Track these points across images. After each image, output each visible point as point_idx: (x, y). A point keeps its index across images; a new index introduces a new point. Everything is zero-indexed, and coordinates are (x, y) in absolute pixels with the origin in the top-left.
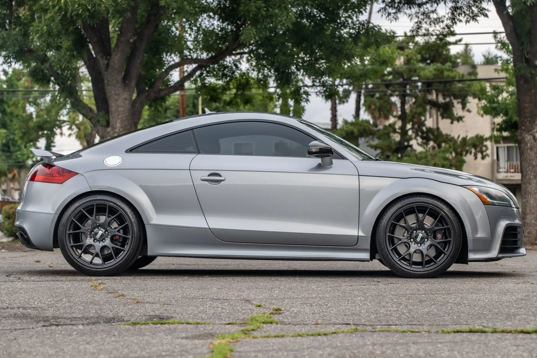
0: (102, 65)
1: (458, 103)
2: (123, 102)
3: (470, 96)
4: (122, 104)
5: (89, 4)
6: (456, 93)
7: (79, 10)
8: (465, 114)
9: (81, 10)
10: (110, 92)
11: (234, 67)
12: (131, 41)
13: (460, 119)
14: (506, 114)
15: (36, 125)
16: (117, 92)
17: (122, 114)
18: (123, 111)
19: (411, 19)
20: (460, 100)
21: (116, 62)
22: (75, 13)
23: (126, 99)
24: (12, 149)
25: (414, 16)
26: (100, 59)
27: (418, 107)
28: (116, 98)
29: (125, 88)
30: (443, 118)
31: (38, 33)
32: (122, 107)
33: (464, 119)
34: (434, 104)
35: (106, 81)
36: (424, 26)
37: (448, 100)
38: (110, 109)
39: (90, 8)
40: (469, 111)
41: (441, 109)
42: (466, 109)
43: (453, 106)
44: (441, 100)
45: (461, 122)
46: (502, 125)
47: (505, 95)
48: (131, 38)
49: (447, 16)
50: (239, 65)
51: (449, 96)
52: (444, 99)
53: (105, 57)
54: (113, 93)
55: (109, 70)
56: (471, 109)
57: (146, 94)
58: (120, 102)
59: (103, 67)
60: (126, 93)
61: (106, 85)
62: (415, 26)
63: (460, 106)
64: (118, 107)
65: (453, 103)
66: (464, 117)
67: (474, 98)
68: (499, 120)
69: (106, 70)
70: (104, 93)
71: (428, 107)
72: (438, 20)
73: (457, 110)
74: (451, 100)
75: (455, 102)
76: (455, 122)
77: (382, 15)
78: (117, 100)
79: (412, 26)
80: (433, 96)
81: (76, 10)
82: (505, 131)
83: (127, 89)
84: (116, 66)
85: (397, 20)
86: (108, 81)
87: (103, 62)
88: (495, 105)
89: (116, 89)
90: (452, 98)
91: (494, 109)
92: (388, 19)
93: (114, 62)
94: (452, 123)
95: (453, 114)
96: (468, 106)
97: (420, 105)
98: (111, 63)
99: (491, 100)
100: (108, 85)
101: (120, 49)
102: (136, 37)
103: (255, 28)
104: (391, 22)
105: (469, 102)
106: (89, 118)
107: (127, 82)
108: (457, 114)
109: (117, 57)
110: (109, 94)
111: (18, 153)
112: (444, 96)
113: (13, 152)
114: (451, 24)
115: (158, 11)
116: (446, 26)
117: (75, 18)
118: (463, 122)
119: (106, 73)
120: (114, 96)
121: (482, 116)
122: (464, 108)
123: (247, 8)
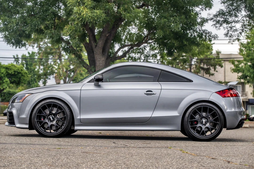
0: (93, 45)
1: (213, 68)
2: (102, 62)
3: (217, 65)
4: (102, 63)
5: (96, 17)
6: (212, 64)
7: (91, 20)
8: (215, 72)
9: (92, 20)
10: (96, 57)
11: (144, 49)
12: (107, 35)
13: (213, 75)
14: (243, 72)
15: (44, 73)
16: (100, 57)
17: (102, 67)
18: (102, 65)
19: (224, 30)
20: (213, 67)
21: (100, 44)
22: (90, 21)
23: (103, 60)
24: (31, 83)
25: (226, 28)
26: (93, 43)
27: (197, 69)
28: (99, 60)
29: (103, 55)
30: (206, 74)
31: (71, 30)
32: (102, 64)
33: (214, 75)
34: (203, 69)
35: (95, 53)
36: (230, 32)
37: (209, 67)
38: (96, 65)
39: (96, 19)
40: (217, 71)
41: (205, 71)
42: (216, 70)
43: (210, 69)
44: (205, 67)
45: (213, 76)
46: (241, 77)
47: (242, 64)
48: (107, 34)
49: (240, 29)
50: (146, 48)
51: (209, 65)
52: (207, 66)
53: (95, 42)
54: (98, 58)
55: (97, 48)
56: (218, 71)
57: (110, 59)
58: (101, 62)
59: (94, 46)
60: (103, 58)
61: (95, 55)
62: (227, 32)
63: (213, 69)
64: (100, 64)
65: (210, 68)
66: (214, 74)
67: (219, 66)
68: (240, 74)
69: (95, 48)
70: (94, 58)
71: (201, 69)
72: (236, 30)
73: (212, 71)
74: (210, 67)
75: (211, 68)
76: (211, 76)
77: (213, 27)
78: (99, 61)
79: (225, 32)
80: (202, 66)
81: (89, 20)
82: (242, 79)
83: (104, 56)
84: (100, 46)
85: (220, 30)
86: (96, 52)
87: (94, 44)
88: (239, 68)
89: (99, 56)
90: (210, 66)
91: (238, 70)
92: (216, 29)
93: (99, 44)
94: (210, 76)
95: (210, 72)
96: (217, 69)
97: (198, 69)
98: (98, 45)
99: (237, 66)
100: (96, 54)
101: (102, 39)
102: (109, 34)
103: (162, 31)
104: (217, 30)
105: (217, 68)
106: (87, 68)
107: (104, 53)
108: (212, 73)
109: (101, 42)
110: (96, 58)
111: (33, 85)
112: (207, 65)
113: (31, 84)
114: (241, 32)
115: (118, 23)
116: (240, 32)
117: (88, 23)
118: (214, 76)
119: (95, 49)
120: (98, 59)
121: (233, 73)
122: (215, 70)
123: (160, 22)
